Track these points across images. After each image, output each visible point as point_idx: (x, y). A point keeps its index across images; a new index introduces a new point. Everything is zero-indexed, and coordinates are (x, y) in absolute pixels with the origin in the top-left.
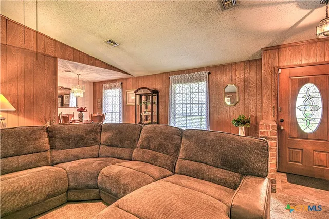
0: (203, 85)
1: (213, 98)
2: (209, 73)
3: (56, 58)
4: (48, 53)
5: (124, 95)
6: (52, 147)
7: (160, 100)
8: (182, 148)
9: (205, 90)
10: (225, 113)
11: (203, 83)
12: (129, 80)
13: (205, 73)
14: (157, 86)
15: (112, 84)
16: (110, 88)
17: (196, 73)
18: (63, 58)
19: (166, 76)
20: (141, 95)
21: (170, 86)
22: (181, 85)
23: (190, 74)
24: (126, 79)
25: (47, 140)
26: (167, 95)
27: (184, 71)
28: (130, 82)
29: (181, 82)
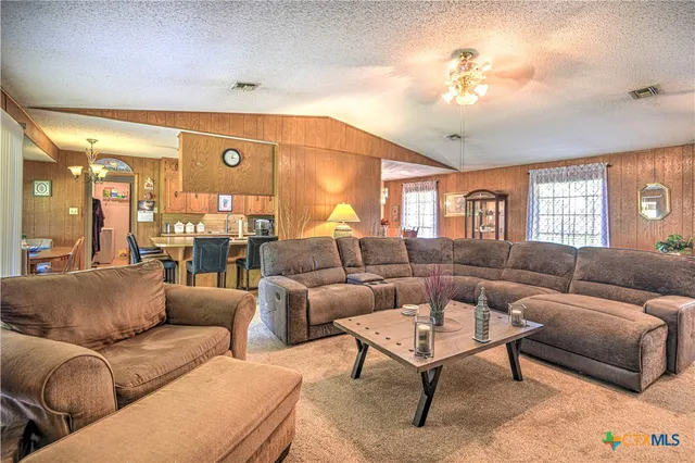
0: (596, 186)
1: (616, 205)
2: (609, 166)
3: (380, 159)
4: (374, 155)
5: (440, 199)
6: (411, 260)
7: (509, 209)
8: (577, 267)
9: (600, 192)
10: (640, 231)
11: (596, 181)
12: (451, 178)
13: (602, 166)
14: (504, 185)
15: (419, 184)
16: (416, 189)
17: (582, 166)
18: (386, 158)
19: (523, 172)
20: (474, 201)
21: (531, 188)
22: (551, 184)
23: (571, 168)
24: (446, 175)
25: (406, 252)
26: (523, 201)
27: (558, 162)
28: (452, 180)
29: (552, 181)
